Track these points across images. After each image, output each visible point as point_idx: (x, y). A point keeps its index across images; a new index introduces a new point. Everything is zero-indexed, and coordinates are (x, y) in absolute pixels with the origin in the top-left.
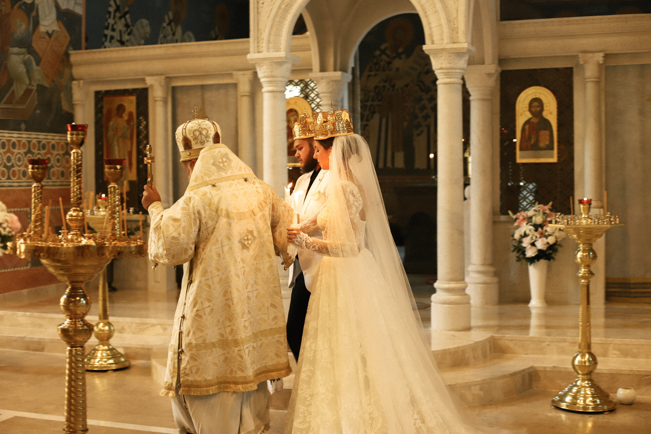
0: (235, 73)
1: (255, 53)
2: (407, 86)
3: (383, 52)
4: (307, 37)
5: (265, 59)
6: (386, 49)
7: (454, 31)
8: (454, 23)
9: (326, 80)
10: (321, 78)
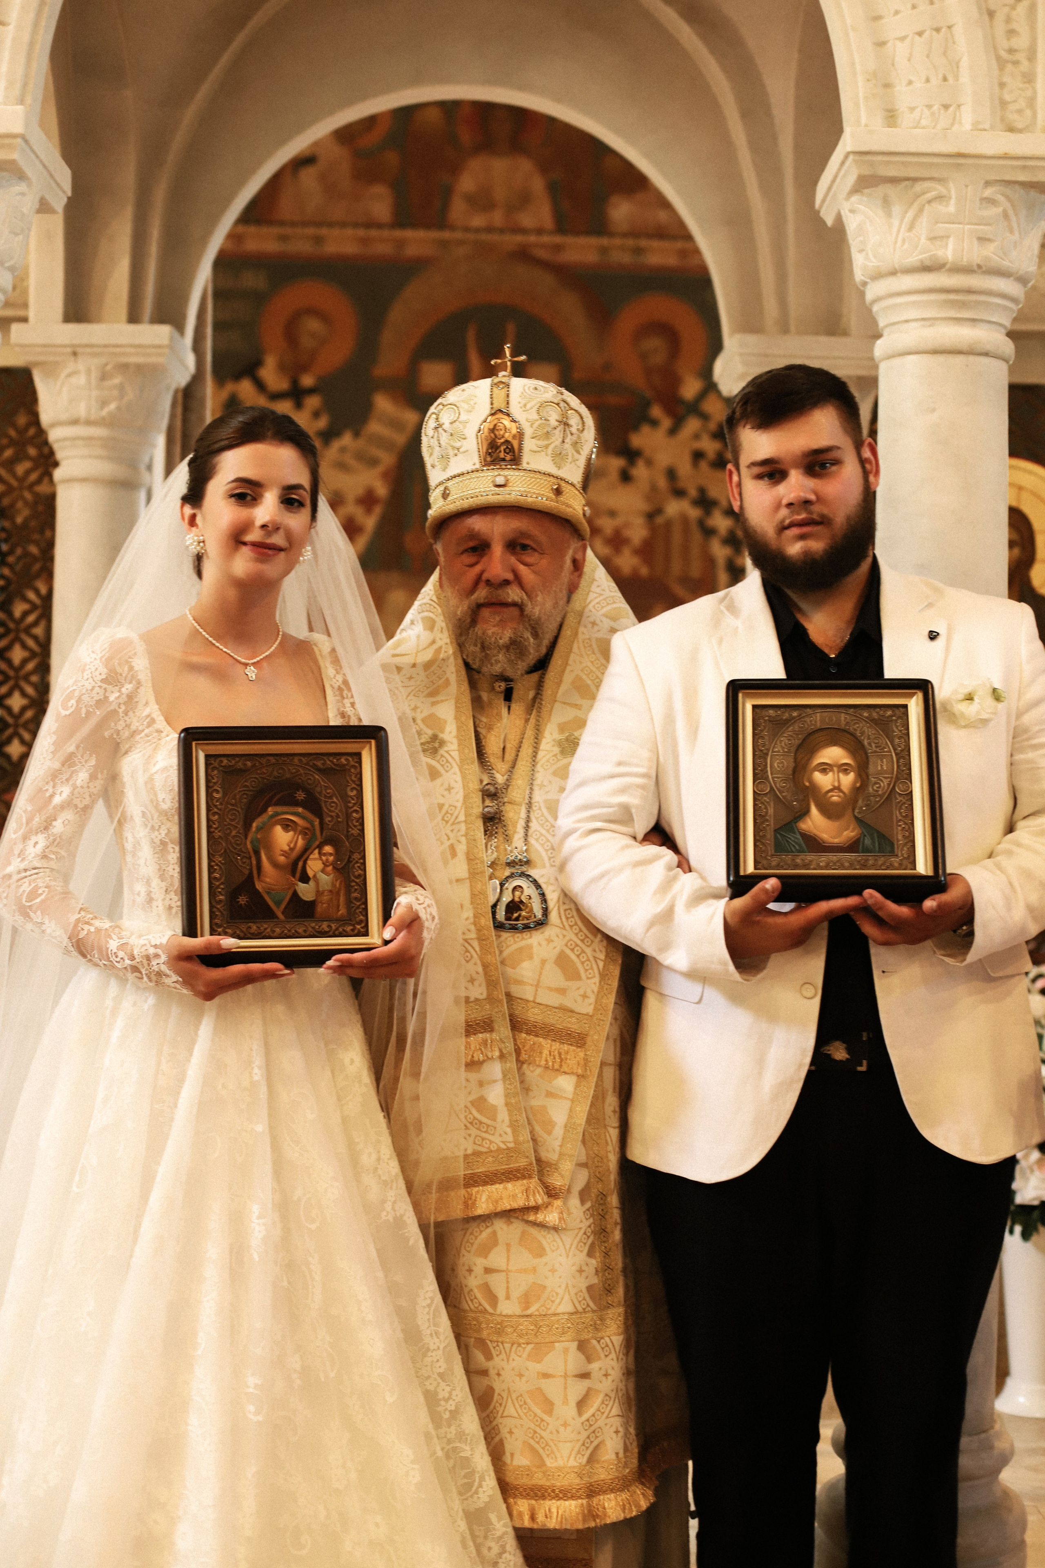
7: (1009, 67)
8: (1014, 26)
9: (95, 362)
10: (69, 350)
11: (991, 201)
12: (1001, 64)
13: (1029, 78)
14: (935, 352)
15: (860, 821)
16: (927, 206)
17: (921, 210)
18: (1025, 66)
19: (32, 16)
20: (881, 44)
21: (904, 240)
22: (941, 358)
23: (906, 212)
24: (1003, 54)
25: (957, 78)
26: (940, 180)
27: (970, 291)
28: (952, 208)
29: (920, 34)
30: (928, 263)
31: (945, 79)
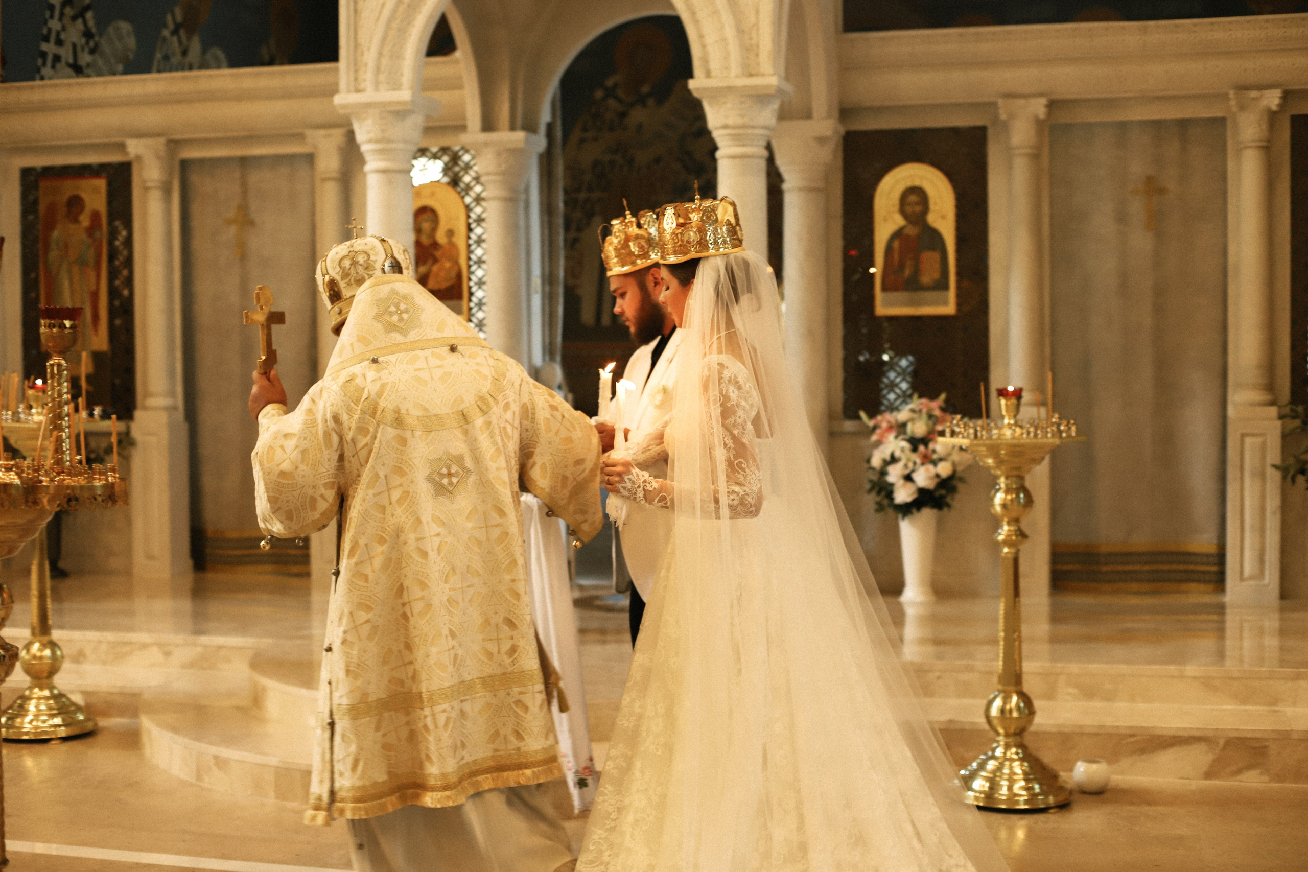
0: (308, 132)
2: (657, 160)
3: (611, 93)
4: (457, 62)
5: (369, 105)
6: (616, 86)
7: (750, 51)
8: (751, 36)
9: (494, 149)
10: (484, 144)
12: (747, 51)
17: (721, 107)
18: (755, 50)
20: (704, 47)
21: (717, 117)
22: (733, 159)
23: (716, 108)
24: (747, 47)
25: (729, 58)
26: (725, 96)
27: (741, 135)
29: (717, 42)
31: (726, 58)
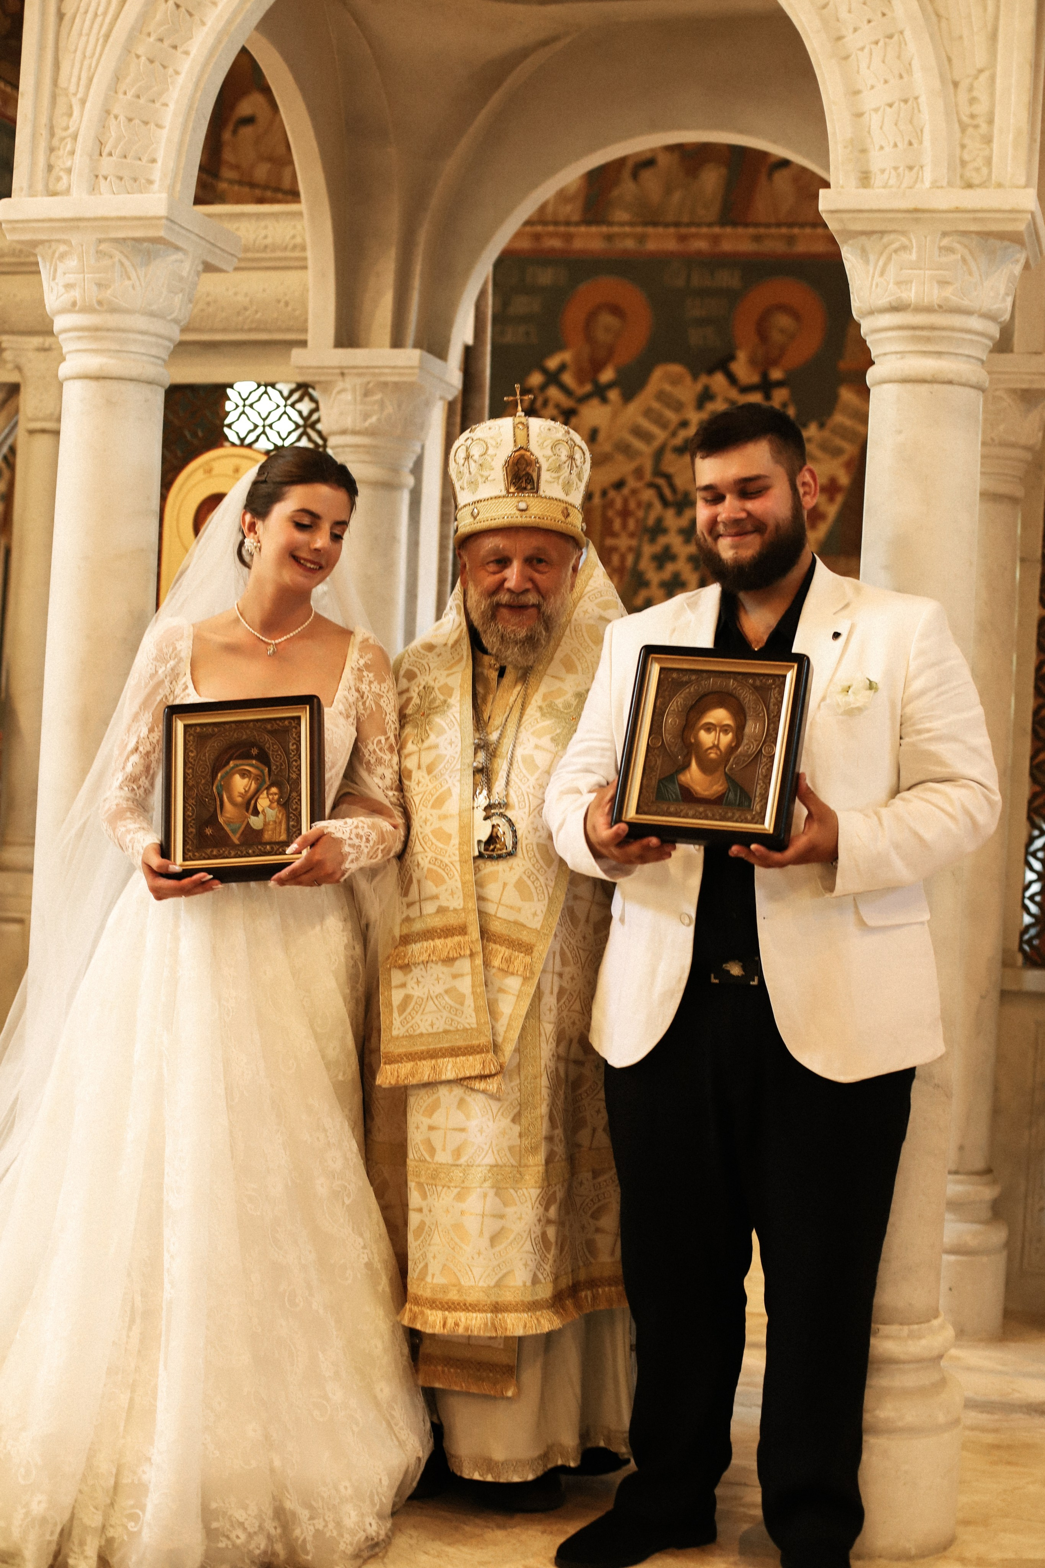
1: (32, 194)
3: (553, 378)
4: (298, 218)
5: (74, 223)
7: (970, 130)
8: (975, 93)
9: (359, 381)
10: (338, 371)
11: (950, 250)
12: (963, 128)
13: (988, 140)
14: (905, 381)
15: (729, 778)
16: (894, 256)
17: (889, 258)
18: (984, 128)
19: (181, 119)
20: (860, 115)
21: (877, 285)
22: (909, 386)
23: (878, 260)
24: (965, 119)
25: (921, 142)
26: (903, 233)
27: (933, 328)
28: (914, 257)
29: (890, 105)
30: (894, 304)
31: (910, 144)
